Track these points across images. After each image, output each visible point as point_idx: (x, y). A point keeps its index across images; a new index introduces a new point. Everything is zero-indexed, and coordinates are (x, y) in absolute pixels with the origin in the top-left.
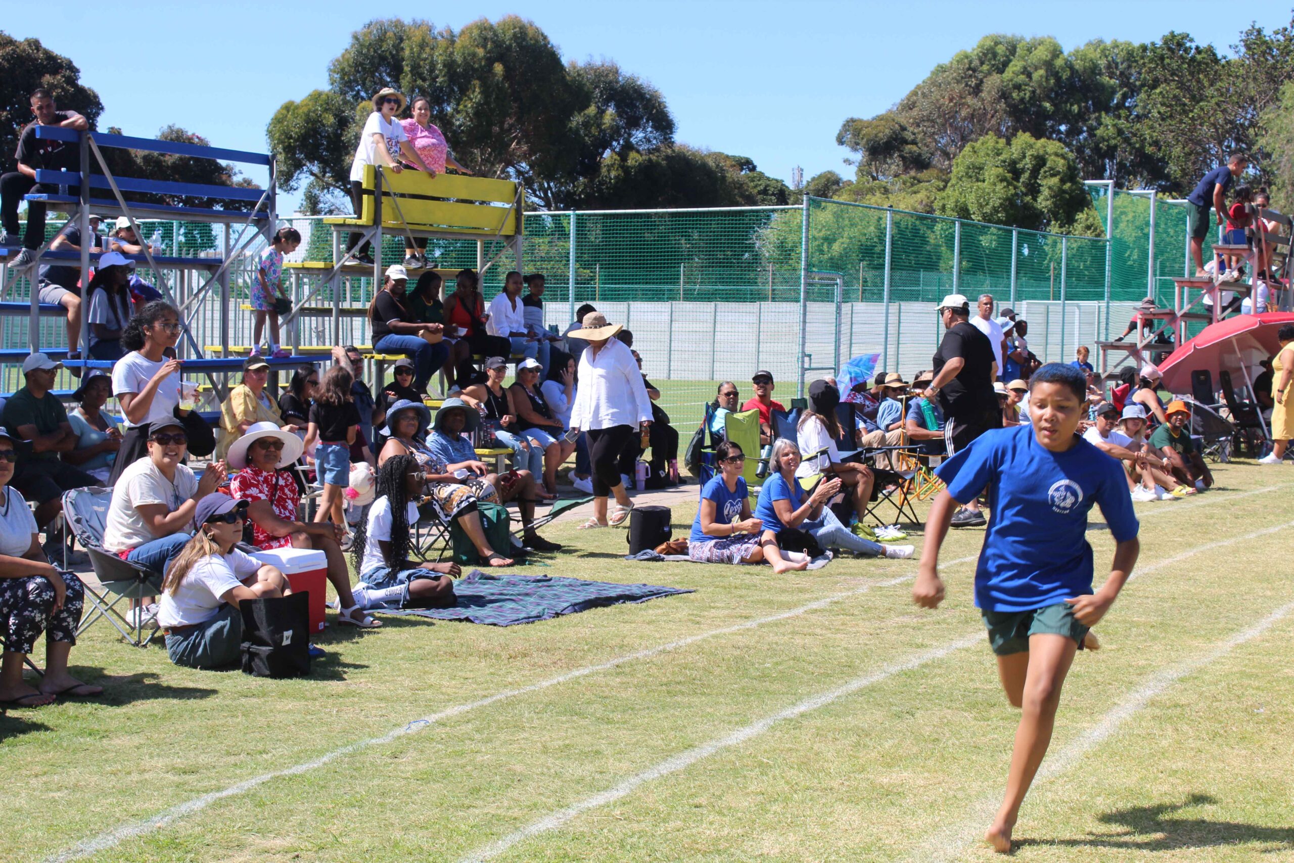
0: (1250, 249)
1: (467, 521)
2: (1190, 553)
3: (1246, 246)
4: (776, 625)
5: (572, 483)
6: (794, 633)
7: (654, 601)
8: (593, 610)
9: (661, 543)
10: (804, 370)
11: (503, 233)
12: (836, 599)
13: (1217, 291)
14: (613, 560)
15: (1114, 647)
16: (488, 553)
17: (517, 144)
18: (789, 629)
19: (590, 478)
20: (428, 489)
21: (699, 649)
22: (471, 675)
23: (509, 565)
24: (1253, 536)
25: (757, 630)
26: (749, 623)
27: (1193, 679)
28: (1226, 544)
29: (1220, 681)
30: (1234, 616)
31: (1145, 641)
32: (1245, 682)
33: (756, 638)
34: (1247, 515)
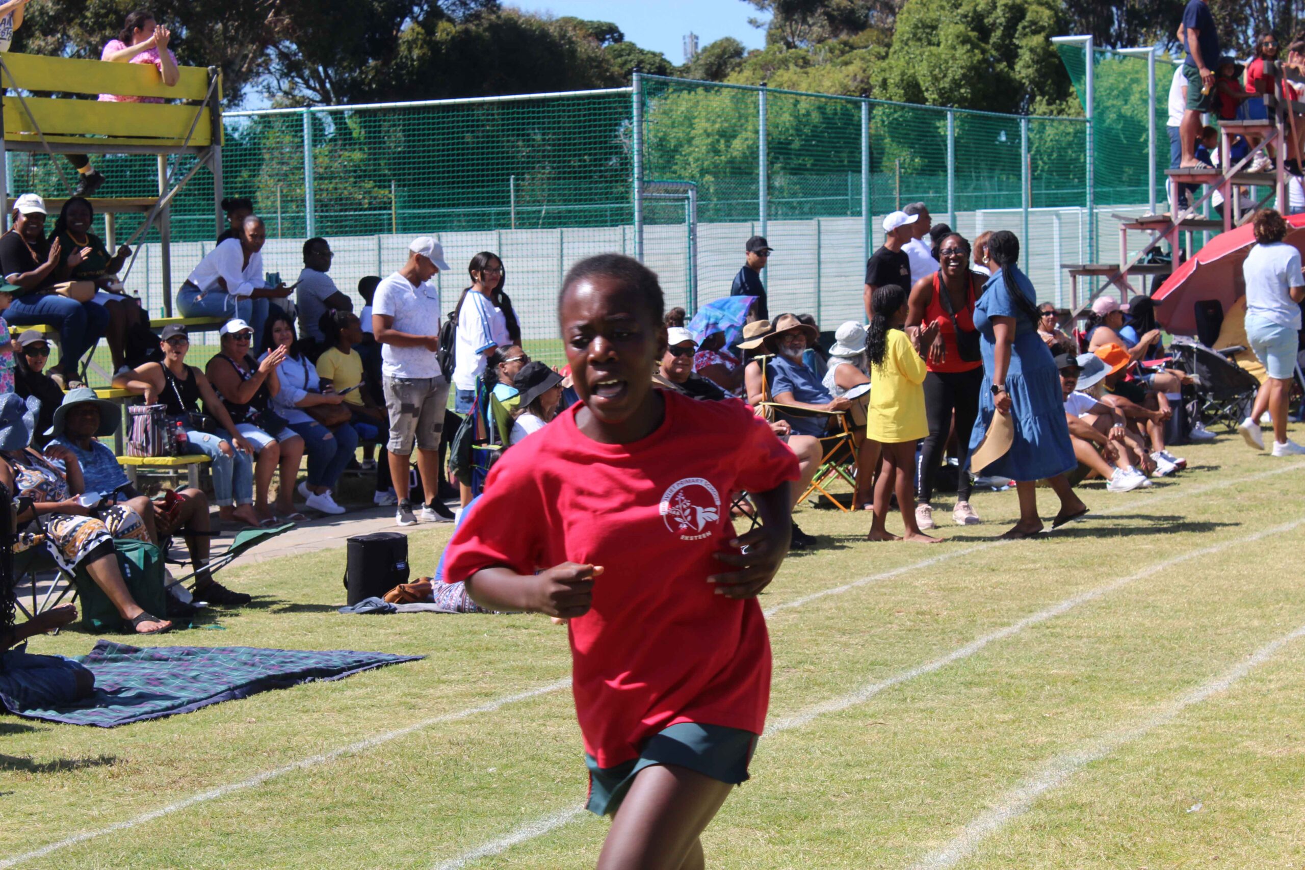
0: (1273, 125)
1: (100, 569)
2: (1159, 567)
3: (1265, 122)
4: (527, 704)
5: (303, 499)
6: (549, 716)
7: (361, 676)
8: (264, 695)
9: (392, 587)
11: (191, 143)
13: (1228, 186)
14: (322, 616)
15: (1007, 717)
16: (133, 612)
17: (276, 14)
18: (542, 710)
19: (328, 492)
20: (40, 525)
21: (398, 749)
22: (38, 808)
23: (165, 631)
24: (1256, 536)
25: (496, 714)
26: (488, 704)
27: (1110, 761)
28: (1214, 550)
29: (1148, 764)
30: (1198, 660)
31: (1058, 706)
32: (1184, 763)
33: (490, 727)
34: (1256, 507)
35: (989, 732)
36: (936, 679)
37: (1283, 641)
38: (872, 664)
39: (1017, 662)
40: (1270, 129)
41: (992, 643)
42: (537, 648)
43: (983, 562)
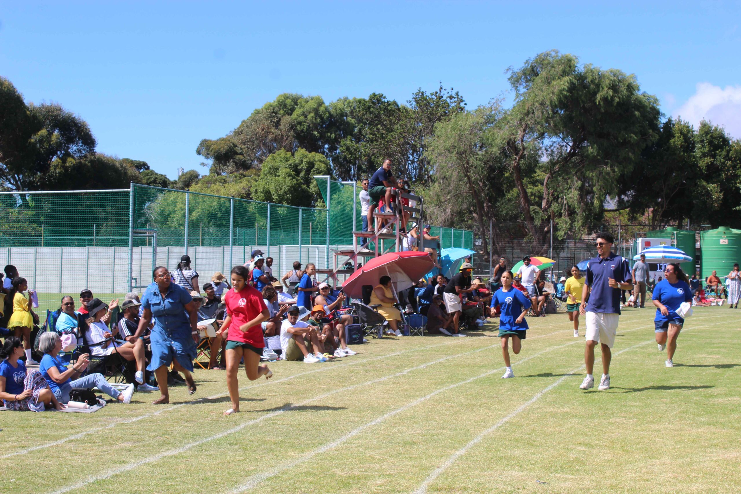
0: (395, 215)
4: (39, 451)
6: (47, 457)
10: (132, 288)
12: (88, 433)
13: (377, 239)
15: (241, 458)
18: (46, 454)
24: (369, 383)
25: (23, 456)
26: (23, 451)
27: (277, 477)
28: (350, 389)
29: (291, 479)
30: (328, 434)
31: (264, 454)
32: (305, 478)
33: (19, 461)
34: (373, 371)
35: (232, 465)
36: (218, 442)
37: (365, 426)
38: (193, 435)
39: (254, 435)
40: (394, 217)
41: (247, 426)
42: (53, 427)
43: (255, 392)
